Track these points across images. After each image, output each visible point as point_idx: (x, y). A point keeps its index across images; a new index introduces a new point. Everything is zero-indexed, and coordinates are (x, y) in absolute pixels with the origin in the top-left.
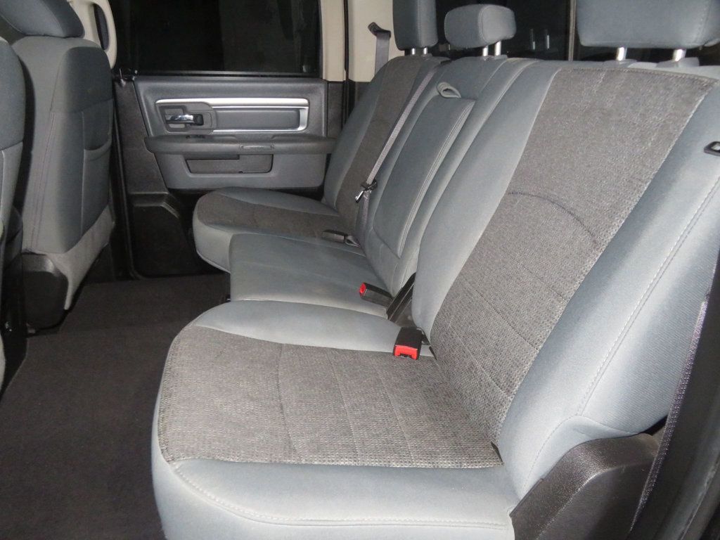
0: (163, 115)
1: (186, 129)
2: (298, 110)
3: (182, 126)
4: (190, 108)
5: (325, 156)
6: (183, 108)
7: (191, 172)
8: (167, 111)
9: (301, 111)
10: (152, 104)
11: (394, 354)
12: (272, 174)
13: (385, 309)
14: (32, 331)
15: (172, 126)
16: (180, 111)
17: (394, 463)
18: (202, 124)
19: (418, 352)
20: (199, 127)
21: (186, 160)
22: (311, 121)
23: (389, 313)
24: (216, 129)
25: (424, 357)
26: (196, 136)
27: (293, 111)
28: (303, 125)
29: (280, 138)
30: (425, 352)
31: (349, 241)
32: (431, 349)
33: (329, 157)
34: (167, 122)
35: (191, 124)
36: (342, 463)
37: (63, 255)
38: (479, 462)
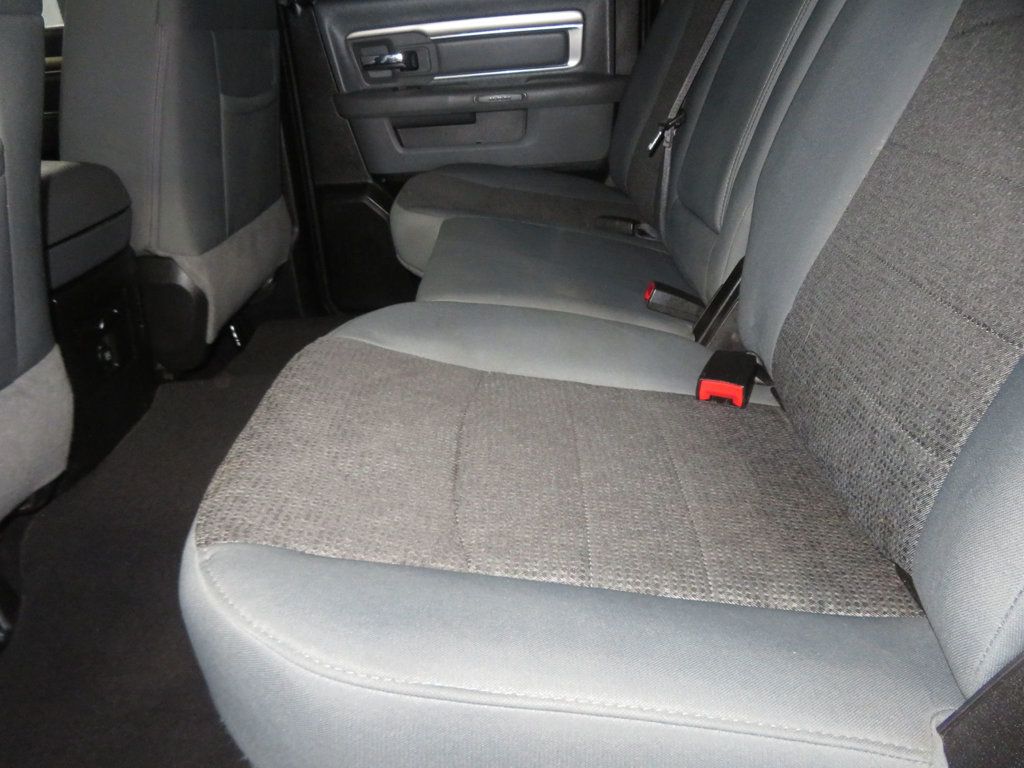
0: (359, 57)
1: (394, 78)
2: (565, 33)
3: (387, 73)
4: (397, 42)
5: (612, 106)
6: (388, 43)
7: (402, 145)
8: (364, 51)
9: (570, 32)
10: (341, 39)
11: (698, 397)
12: (528, 143)
13: (690, 327)
14: (168, 376)
15: (373, 74)
16: (384, 49)
17: (667, 590)
18: (416, 68)
19: (747, 393)
20: (415, 72)
21: (395, 128)
22: (588, 48)
23: (697, 333)
24: (438, 75)
25: (759, 406)
26: (409, 88)
27: (558, 35)
28: (575, 56)
29: (537, 81)
30: (761, 397)
31: (643, 233)
32: (774, 391)
33: (617, 107)
34: (366, 68)
35: (402, 69)
36: (554, 580)
37: (197, 259)
38: (865, 605)
